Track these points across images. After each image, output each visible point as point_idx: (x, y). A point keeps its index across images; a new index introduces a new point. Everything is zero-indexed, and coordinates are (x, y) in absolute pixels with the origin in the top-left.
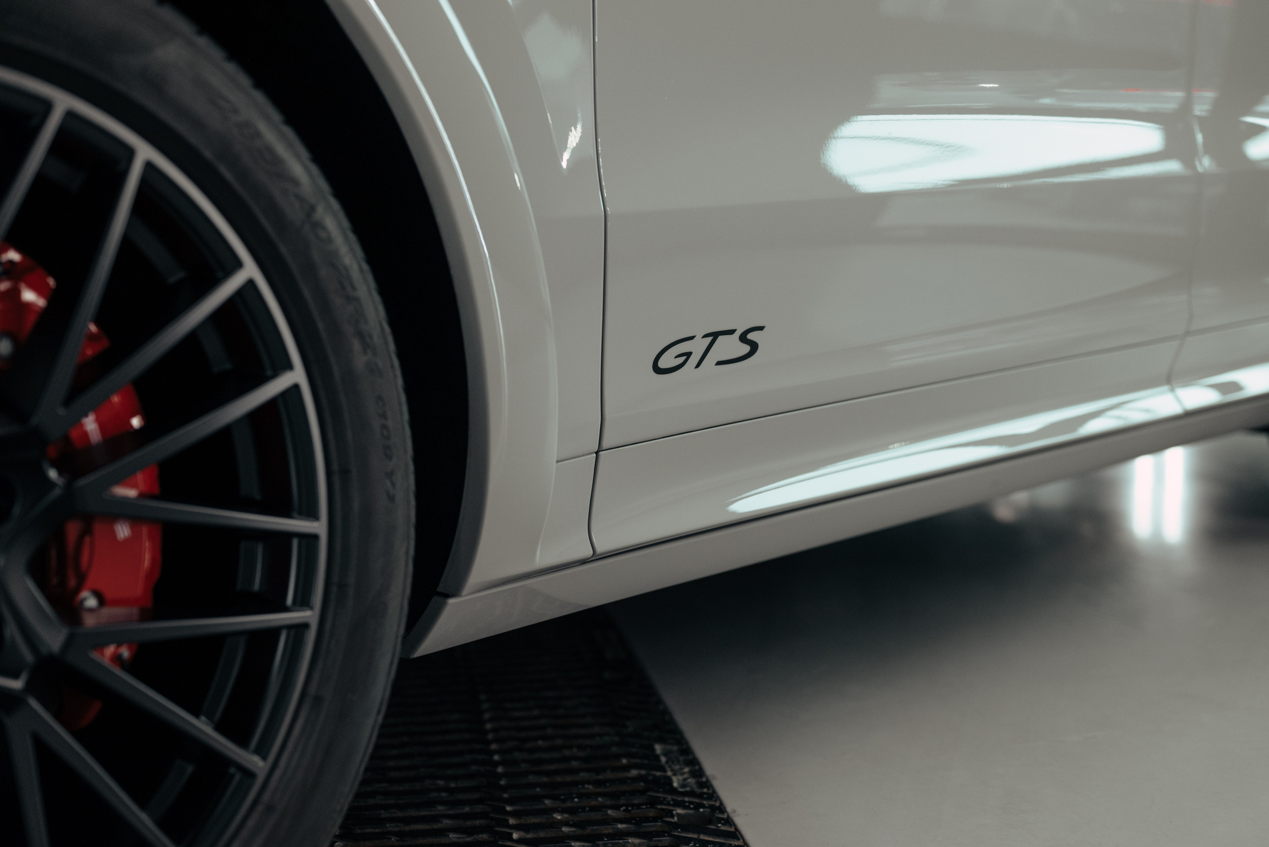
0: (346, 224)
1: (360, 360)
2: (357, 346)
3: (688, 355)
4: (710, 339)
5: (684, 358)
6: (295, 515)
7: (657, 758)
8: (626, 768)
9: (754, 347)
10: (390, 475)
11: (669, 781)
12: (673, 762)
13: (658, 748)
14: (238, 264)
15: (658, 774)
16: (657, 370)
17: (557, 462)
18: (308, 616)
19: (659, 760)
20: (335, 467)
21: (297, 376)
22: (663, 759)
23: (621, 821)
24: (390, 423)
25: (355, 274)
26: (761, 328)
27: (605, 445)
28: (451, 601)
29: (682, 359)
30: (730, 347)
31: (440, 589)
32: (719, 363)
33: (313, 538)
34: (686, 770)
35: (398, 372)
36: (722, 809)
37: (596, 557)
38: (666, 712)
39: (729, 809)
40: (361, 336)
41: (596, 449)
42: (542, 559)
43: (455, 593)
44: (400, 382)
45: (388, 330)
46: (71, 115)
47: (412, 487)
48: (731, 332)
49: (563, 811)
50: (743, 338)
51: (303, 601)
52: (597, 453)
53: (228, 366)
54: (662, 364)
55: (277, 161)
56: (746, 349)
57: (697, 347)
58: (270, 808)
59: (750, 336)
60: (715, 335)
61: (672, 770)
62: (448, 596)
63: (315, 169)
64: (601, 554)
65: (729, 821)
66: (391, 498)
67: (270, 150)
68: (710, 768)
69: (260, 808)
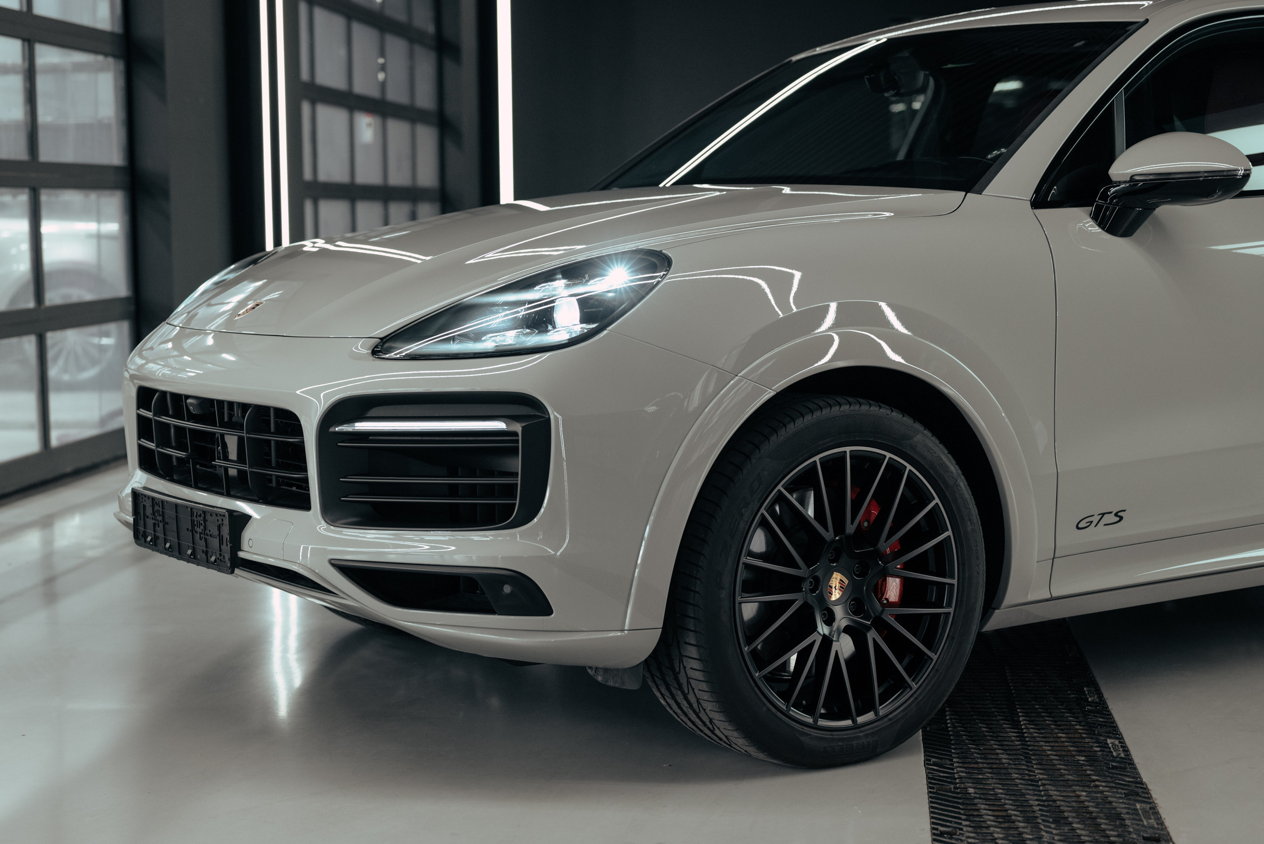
0: (966, 483)
1: (970, 528)
2: (969, 523)
3: (1091, 522)
4: (1101, 515)
5: (1089, 523)
6: (947, 577)
7: (1085, 692)
8: (1070, 694)
9: (1121, 518)
10: (978, 565)
11: (1088, 699)
12: (1091, 693)
13: (1085, 689)
14: (934, 499)
15: (1084, 696)
16: (1078, 528)
17: (1037, 562)
18: (951, 610)
19: (1085, 693)
20: (960, 562)
21: (949, 533)
22: (1087, 692)
23: (1063, 709)
24: (978, 548)
25: (969, 500)
26: (1125, 511)
27: (1056, 556)
28: (997, 611)
29: (1089, 524)
30: (1111, 518)
31: (992, 606)
32: (1105, 525)
33: (952, 585)
34: (1096, 696)
35: (981, 531)
36: (1107, 707)
37: (1052, 599)
38: (1093, 677)
39: (1110, 708)
40: (970, 520)
41: (1053, 558)
42: (1031, 597)
43: (998, 609)
44: (982, 534)
45: (978, 517)
46: (890, 458)
47: (985, 569)
48: (1111, 513)
49: (1038, 705)
50: (1116, 515)
51: (949, 605)
52: (1053, 559)
53: (928, 529)
54: (1080, 526)
55: (947, 467)
56: (1118, 519)
57: (1095, 519)
58: (937, 670)
59: (1119, 514)
60: (1103, 514)
61: (1089, 695)
62: (995, 609)
63: (957, 467)
64: (1054, 597)
65: (1109, 711)
66: (978, 573)
67: (944, 463)
68: (1106, 695)
69: (934, 670)
